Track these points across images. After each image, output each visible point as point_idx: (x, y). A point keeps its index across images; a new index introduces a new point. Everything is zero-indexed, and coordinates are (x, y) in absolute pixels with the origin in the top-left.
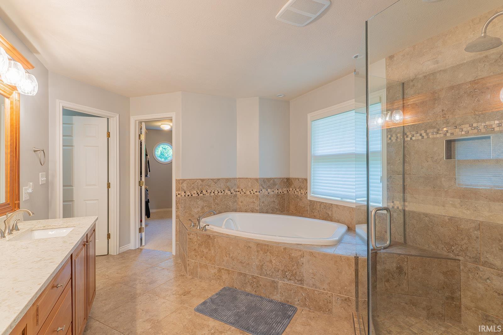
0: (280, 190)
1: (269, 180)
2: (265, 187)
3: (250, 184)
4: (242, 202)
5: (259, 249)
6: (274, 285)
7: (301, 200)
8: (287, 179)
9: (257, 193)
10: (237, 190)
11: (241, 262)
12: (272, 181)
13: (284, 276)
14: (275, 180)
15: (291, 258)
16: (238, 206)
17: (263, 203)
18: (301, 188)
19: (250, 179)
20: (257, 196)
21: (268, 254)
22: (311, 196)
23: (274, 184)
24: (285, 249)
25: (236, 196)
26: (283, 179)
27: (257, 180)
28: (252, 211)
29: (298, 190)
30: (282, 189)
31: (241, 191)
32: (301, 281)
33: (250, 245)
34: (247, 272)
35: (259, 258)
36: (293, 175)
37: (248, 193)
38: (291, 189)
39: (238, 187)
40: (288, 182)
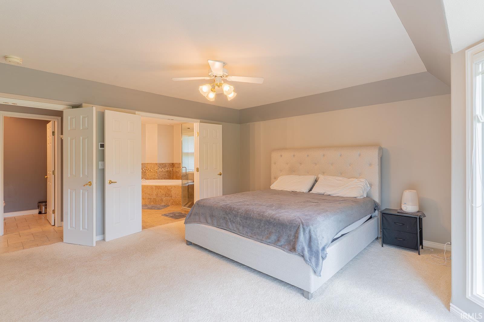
0: (168, 169)
1: (163, 164)
2: (160, 167)
3: (153, 166)
4: (148, 175)
5: (156, 188)
6: (162, 200)
7: (178, 173)
8: (172, 163)
9: (157, 170)
10: (146, 169)
11: (149, 194)
12: (164, 165)
13: (166, 196)
14: (166, 164)
15: (168, 189)
16: (147, 177)
17: (160, 175)
18: (178, 168)
19: (153, 163)
20: (157, 172)
21: (160, 189)
22: (184, 171)
23: (166, 166)
24: (166, 186)
25: (145, 172)
26: (170, 163)
27: (156, 164)
28: (154, 179)
29: (177, 169)
30: (169, 168)
31: (148, 170)
32: (171, 197)
33: (153, 187)
34: (152, 197)
35: (156, 191)
36: (175, 162)
37: (152, 171)
38: (174, 169)
39: (147, 168)
40: (173, 165)
